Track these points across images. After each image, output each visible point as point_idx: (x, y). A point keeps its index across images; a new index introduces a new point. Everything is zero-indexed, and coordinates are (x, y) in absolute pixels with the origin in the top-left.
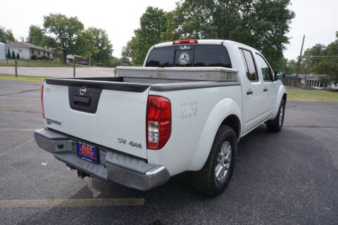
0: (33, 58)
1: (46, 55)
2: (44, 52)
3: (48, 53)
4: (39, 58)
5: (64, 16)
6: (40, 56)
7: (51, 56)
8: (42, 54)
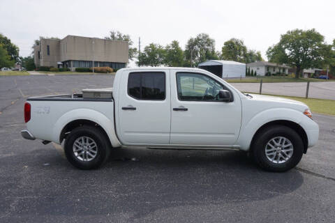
0: (268, 74)
1: (281, 71)
2: (280, 68)
3: (284, 69)
4: (273, 75)
5: (301, 31)
6: (275, 73)
7: (287, 72)
8: (277, 70)
